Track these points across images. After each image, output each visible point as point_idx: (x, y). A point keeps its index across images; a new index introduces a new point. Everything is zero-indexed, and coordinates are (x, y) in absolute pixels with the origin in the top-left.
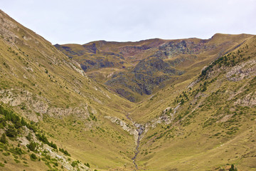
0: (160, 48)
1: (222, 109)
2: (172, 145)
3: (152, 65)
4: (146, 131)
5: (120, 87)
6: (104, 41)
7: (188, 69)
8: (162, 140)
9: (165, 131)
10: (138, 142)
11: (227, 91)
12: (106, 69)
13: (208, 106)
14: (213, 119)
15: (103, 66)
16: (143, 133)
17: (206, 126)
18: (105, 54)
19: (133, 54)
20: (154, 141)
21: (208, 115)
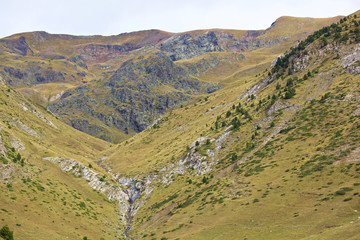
0: (162, 47)
1: (344, 133)
2: (221, 219)
3: (149, 71)
4: (148, 192)
5: (78, 115)
6: (43, 34)
7: (228, 81)
8: (191, 209)
9: (198, 190)
10: (129, 218)
11: (349, 96)
12: (50, 84)
13: (304, 128)
14: (324, 158)
15: (41, 80)
16: (139, 197)
17: (308, 173)
18: (45, 57)
19: (105, 59)
20: (171, 214)
21: (309, 149)
